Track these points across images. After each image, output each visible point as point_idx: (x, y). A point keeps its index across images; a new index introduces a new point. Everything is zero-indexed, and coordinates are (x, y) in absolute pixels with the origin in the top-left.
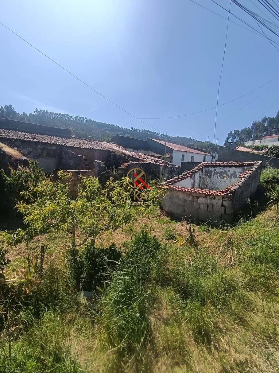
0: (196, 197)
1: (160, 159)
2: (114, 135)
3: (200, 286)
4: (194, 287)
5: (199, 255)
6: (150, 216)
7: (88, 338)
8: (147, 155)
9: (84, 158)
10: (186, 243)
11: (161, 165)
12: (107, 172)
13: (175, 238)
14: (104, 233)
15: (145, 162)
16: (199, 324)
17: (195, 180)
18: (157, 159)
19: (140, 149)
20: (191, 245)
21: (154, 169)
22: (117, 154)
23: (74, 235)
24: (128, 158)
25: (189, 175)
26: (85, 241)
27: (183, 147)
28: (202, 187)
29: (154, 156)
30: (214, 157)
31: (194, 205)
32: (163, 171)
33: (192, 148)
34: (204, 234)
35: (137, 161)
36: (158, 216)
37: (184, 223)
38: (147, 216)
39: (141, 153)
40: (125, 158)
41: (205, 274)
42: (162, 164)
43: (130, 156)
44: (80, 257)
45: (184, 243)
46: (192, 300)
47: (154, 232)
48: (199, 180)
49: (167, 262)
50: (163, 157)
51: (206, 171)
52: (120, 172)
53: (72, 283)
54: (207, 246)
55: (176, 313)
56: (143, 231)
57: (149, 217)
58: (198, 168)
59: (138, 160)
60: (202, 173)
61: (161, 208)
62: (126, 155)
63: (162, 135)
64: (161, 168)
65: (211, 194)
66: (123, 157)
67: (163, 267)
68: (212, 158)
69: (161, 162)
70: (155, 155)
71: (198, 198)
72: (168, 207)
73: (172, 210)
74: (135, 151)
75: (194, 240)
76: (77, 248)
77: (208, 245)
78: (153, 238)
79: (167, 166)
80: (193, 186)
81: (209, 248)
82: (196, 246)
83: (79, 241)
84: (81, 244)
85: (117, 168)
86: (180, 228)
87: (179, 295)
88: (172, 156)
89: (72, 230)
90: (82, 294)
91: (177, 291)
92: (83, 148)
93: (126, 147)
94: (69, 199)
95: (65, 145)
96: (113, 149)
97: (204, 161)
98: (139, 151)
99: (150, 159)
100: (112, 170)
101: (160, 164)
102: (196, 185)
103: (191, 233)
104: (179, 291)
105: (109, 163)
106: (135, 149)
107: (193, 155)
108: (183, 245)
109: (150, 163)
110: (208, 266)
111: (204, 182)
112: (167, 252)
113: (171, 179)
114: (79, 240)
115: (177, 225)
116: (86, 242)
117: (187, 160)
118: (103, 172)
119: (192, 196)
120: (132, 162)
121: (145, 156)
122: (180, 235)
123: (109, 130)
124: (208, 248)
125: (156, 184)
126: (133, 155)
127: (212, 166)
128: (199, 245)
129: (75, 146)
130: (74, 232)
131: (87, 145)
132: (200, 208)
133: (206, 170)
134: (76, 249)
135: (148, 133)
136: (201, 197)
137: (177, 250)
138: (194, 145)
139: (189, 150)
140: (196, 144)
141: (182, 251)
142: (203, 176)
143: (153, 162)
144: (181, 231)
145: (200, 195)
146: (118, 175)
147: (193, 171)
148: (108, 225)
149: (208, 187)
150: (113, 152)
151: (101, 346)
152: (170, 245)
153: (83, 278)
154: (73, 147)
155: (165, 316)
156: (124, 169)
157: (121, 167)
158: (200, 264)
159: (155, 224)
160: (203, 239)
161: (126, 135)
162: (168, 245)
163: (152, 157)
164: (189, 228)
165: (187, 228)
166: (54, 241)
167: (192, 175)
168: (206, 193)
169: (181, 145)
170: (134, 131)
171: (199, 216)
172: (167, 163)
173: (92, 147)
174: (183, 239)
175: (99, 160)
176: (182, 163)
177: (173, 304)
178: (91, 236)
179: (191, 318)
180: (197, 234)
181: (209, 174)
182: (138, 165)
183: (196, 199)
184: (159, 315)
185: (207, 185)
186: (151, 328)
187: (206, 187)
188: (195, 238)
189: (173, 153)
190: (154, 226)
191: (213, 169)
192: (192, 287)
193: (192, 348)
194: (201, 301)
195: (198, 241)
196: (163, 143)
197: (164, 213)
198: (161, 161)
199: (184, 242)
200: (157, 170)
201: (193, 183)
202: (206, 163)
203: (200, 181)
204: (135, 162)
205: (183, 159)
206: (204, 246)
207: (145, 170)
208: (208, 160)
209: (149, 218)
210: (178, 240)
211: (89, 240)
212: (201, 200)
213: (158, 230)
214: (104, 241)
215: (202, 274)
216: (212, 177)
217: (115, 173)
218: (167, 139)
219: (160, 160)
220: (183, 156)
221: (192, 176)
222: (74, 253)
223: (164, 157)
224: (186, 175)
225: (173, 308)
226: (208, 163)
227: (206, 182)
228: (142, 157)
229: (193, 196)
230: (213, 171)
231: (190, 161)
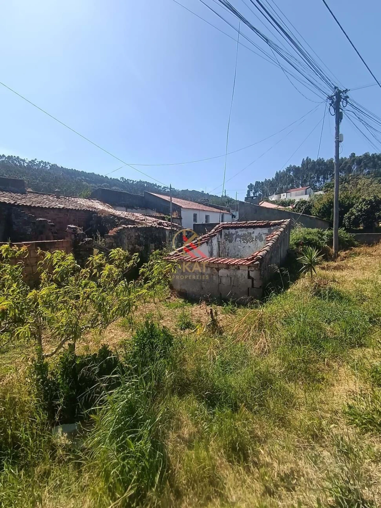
0: (215, 268)
1: (165, 220)
2: (96, 188)
3: (230, 386)
4: (222, 389)
5: (224, 345)
6: (156, 300)
7: (74, 497)
8: (146, 215)
9: (50, 222)
10: (208, 331)
11: (167, 228)
12: (88, 242)
13: (193, 326)
14: (89, 332)
15: (144, 226)
16: (232, 437)
17: (213, 246)
18: (160, 221)
19: (136, 207)
20: (213, 333)
21: (157, 235)
22: (102, 216)
23: (40, 341)
24: (119, 221)
25: (205, 240)
26: (60, 346)
27: (194, 203)
28: (222, 255)
29: (155, 217)
30: (234, 215)
31: (214, 279)
32: (169, 236)
33: (206, 205)
34: (229, 316)
35: (132, 225)
36: (167, 299)
37: (203, 305)
38: (152, 300)
39: (138, 213)
40: (114, 221)
41: (234, 369)
42: (167, 227)
43: (122, 218)
44: (52, 374)
45: (205, 332)
46: (221, 407)
47: (163, 321)
48: (217, 245)
49: (184, 359)
50: (168, 217)
51: (226, 235)
52: (108, 240)
53: (42, 417)
54: (234, 332)
55: (201, 429)
56: (147, 323)
58: (215, 231)
59: (133, 222)
60: (221, 237)
61: (171, 287)
62: (115, 216)
63: (166, 187)
64: (167, 233)
65: (234, 263)
66: (111, 219)
67: (178, 368)
68: (232, 217)
69: (166, 225)
70: (158, 215)
71: (218, 269)
72: (181, 285)
73: (186, 289)
74: (128, 210)
75: (217, 326)
76: (46, 360)
77: (235, 330)
78: (163, 329)
79: (175, 229)
80: (211, 254)
81: (237, 334)
82: (221, 333)
83: (48, 349)
84: (53, 354)
85: (102, 236)
86: (198, 312)
87: (203, 403)
88: (180, 216)
89: (36, 334)
90: (60, 430)
91: (200, 399)
92: (47, 207)
93: (114, 205)
94: (27, 287)
95: (16, 204)
96: (95, 208)
97: (222, 221)
98: (134, 210)
99: (151, 221)
100: (96, 238)
101: (165, 227)
102: (215, 253)
103: (212, 317)
104: (203, 398)
105: (90, 228)
106: (129, 207)
107: (208, 214)
108: (203, 334)
109: (151, 226)
110: (238, 357)
111: (225, 248)
112: (182, 348)
113: (181, 247)
114: (49, 347)
115: (194, 309)
116: (62, 349)
117: (201, 220)
118: (81, 243)
119: (210, 268)
120: (125, 226)
121: (144, 218)
122: (199, 321)
123: (87, 181)
124: (235, 334)
125: (161, 254)
126: (126, 216)
127: (232, 228)
128: (224, 332)
129: (33, 205)
130: (40, 336)
131: (54, 203)
132: (222, 282)
133: (226, 232)
134: (44, 362)
135: (146, 185)
136: (222, 268)
137: (196, 343)
138: (208, 201)
139: (201, 207)
140: (210, 200)
141: (203, 343)
142: (223, 240)
143: (155, 225)
144: (200, 316)
145: (220, 266)
146: (106, 244)
147: (209, 235)
148: (95, 319)
149: (230, 255)
150: (95, 212)
151: (96, 503)
152: (187, 337)
153: (59, 405)
154: (30, 206)
155: (187, 436)
156: (114, 237)
157: (109, 234)
158: (227, 355)
159: (164, 311)
160: (228, 323)
161: (114, 188)
162: (183, 337)
163: (154, 218)
164: (209, 311)
165: (207, 311)
166: (7, 355)
167: (208, 239)
168: (228, 263)
169: (191, 201)
170: (125, 183)
171: (221, 294)
172: (174, 226)
173: (62, 206)
174: (203, 326)
175: (74, 225)
176: (194, 225)
177: (196, 417)
178: (69, 339)
179: (221, 431)
180: (220, 317)
181: (229, 239)
182: (133, 230)
183: (216, 271)
184: (179, 436)
185: (228, 253)
186: (169, 458)
187: (228, 255)
188: (219, 323)
189: (182, 212)
190: (162, 312)
191: (233, 231)
192: (219, 390)
193: (225, 471)
194: (232, 407)
195: (223, 327)
196: (167, 198)
197: (175, 294)
198: (166, 223)
199: (205, 330)
200: (162, 235)
201: (210, 249)
202: (225, 224)
203: (219, 247)
204: (130, 226)
205: (195, 220)
206: (230, 333)
207: (145, 237)
208: (228, 220)
209: (155, 303)
210: (197, 329)
211: (66, 346)
212: (222, 272)
213: (168, 318)
214: (91, 343)
215: (231, 369)
216: (234, 241)
217: (100, 243)
218: (173, 193)
219: (165, 222)
220: (195, 216)
221: (208, 241)
222: (41, 369)
223: (170, 217)
224: (201, 240)
225: (196, 424)
226: (227, 224)
227: (227, 248)
228: (139, 218)
229: (212, 268)
230: (234, 234)
231: (204, 223)
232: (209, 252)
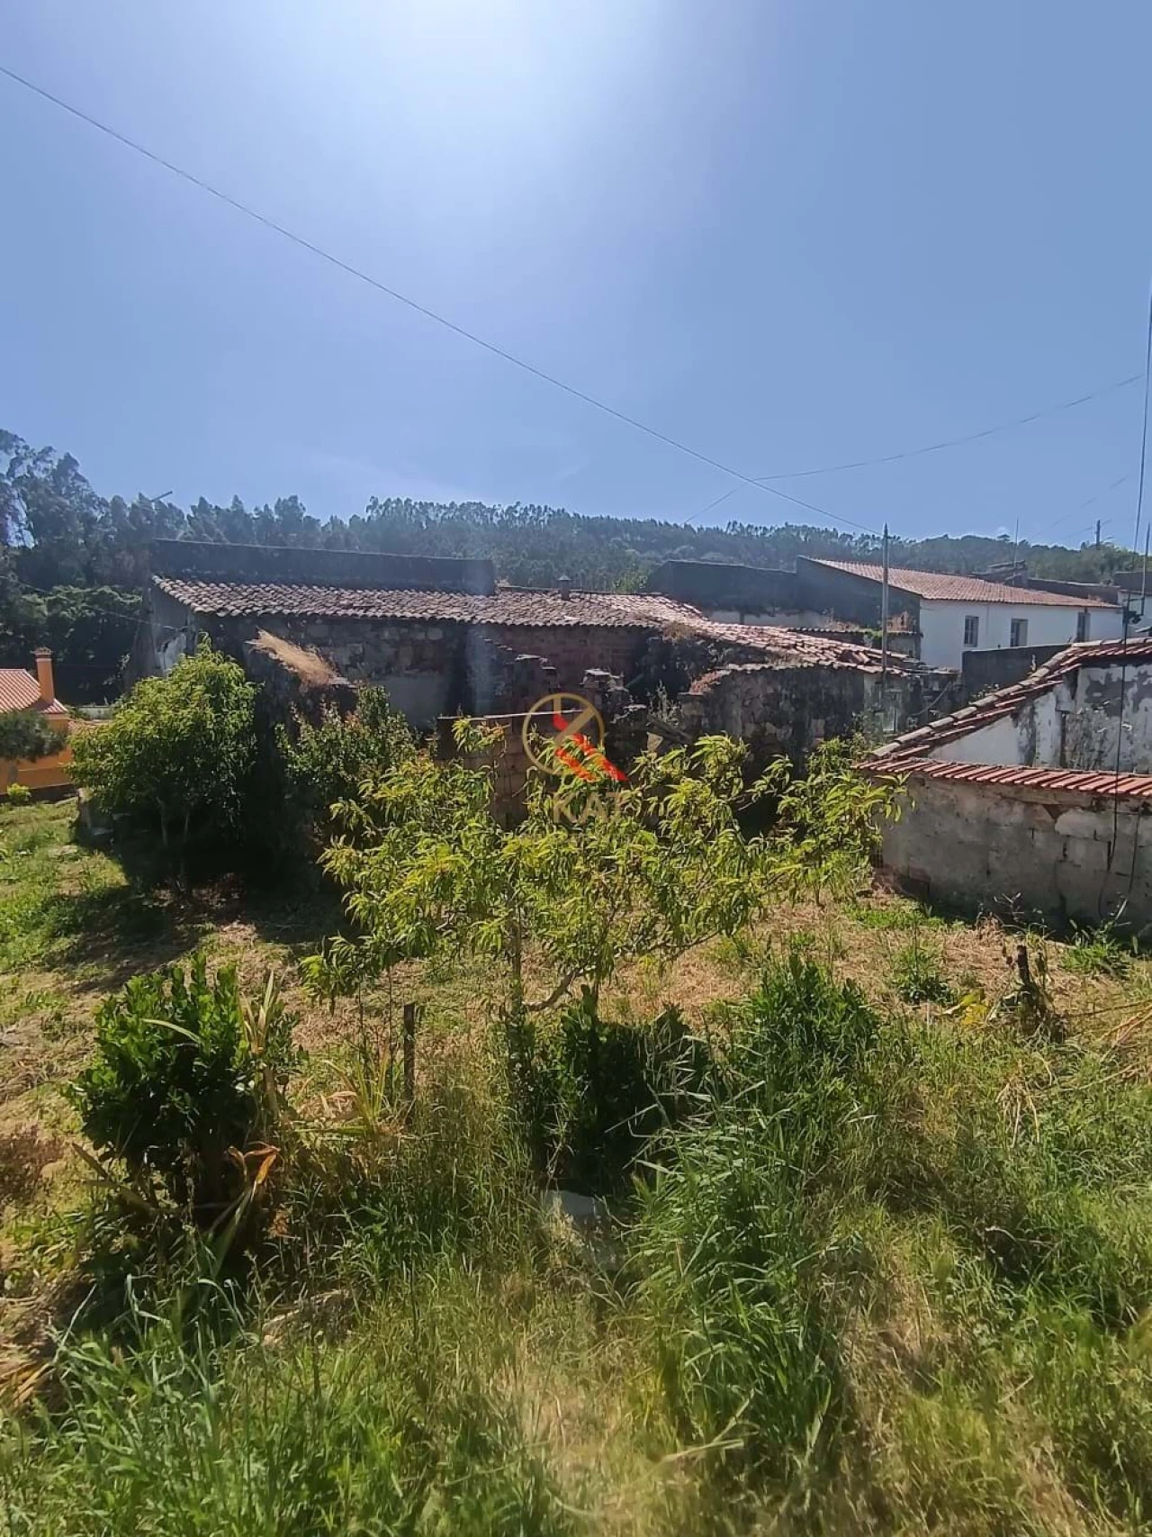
0: (1045, 806)
1: (863, 645)
2: (657, 561)
3: (1090, 1231)
4: (1054, 1231)
5: (1072, 1081)
6: (825, 895)
7: (586, 1384)
8: (801, 632)
9: (545, 664)
10: (1004, 1021)
11: (867, 669)
12: (636, 716)
13: (949, 996)
14: (630, 964)
15: (793, 664)
16: (1093, 1411)
17: (1039, 729)
18: (846, 646)
19: (770, 609)
20: (1027, 1031)
21: (835, 692)
22: (674, 640)
23: (518, 965)
24: (720, 651)
25: (1006, 706)
26: (562, 989)
27: (969, 581)
28: (1076, 761)
29: (830, 635)
30: (1133, 614)
31: (1038, 844)
32: (875, 694)
33: (1018, 583)
34: (1094, 982)
35: (758, 663)
36: (859, 894)
37: (990, 927)
38: (811, 895)
39: (776, 625)
40: (704, 652)
41: (1109, 1175)
42: (869, 664)
43: (728, 644)
44: (543, 1055)
45: (993, 1021)
46: (1049, 1290)
47: (844, 963)
48: (1056, 727)
49: (914, 1100)
50: (874, 633)
51: (1095, 686)
52: (686, 710)
53: (520, 1157)
54: (1114, 1043)
55: (967, 1341)
56: (794, 960)
57: (821, 898)
58: (1050, 673)
59: (760, 655)
60: (1073, 697)
61: (876, 861)
62: (708, 639)
63: (868, 537)
64: (868, 685)
65: (1128, 791)
66: (699, 648)
67: (893, 1121)
68: (1126, 621)
69: (867, 659)
70: (838, 628)
71: (1055, 811)
72: (909, 856)
73: (928, 869)
74: (748, 618)
75: (1043, 1009)
76: (530, 1017)
77: (1119, 1036)
78: (845, 990)
79: (897, 672)
80: (1030, 756)
81: (1128, 1050)
82: (1058, 1037)
83: (537, 991)
84: (545, 1005)
85: (672, 697)
86: (968, 951)
87: (977, 1258)
88: (916, 628)
89: (512, 947)
90: (557, 1202)
91: (970, 1242)
92: (541, 624)
93: (707, 607)
94: (495, 828)
95: (475, 622)
96: (656, 620)
97: (1080, 638)
98: (765, 617)
99: (815, 650)
100: (655, 704)
101: (861, 667)
102: (1046, 750)
103: (1025, 974)
104: (978, 1241)
105: (641, 676)
106: (748, 609)
107: (1019, 614)
108: (987, 1030)
109: (817, 664)
110: (1127, 1137)
111: (1087, 735)
112: (909, 1059)
113: (915, 729)
114: (535, 986)
115: (953, 938)
116: (565, 998)
117: (995, 637)
118: (618, 717)
119: (1023, 806)
120: (736, 667)
121: (793, 639)
122: (970, 983)
123: (633, 544)
124: (1121, 1052)
125: (845, 754)
126: (739, 638)
127: (1124, 660)
128: (1070, 1035)
129: (509, 623)
130: (518, 955)
131: (556, 612)
132: (1070, 859)
133: (1095, 679)
134: (527, 1023)
135: (803, 538)
136: (1073, 806)
137: (961, 1052)
138: (1025, 568)
139: (997, 591)
140: (1033, 563)
141: (985, 1059)
142: (1081, 707)
143: (829, 659)
144: (977, 965)
145: (1065, 798)
146: (681, 721)
147: (1024, 687)
148: (648, 932)
149: (1108, 761)
150: (654, 632)
151: (638, 1423)
152: (925, 1026)
153: (557, 1138)
154: (504, 624)
155: (914, 1347)
156: (704, 700)
157: (691, 692)
158: (1079, 1119)
159: (849, 931)
160: (1090, 1006)
161: (708, 556)
162: (912, 1027)
163: (825, 640)
164: (1015, 954)
165: (1004, 951)
166: (449, 988)
167: (1022, 705)
168: (1101, 790)
169: (958, 573)
170: (742, 537)
171: (1063, 899)
172: (892, 662)
173: (573, 620)
174: (986, 1001)
175: (602, 669)
176: (966, 655)
177: (950, 1297)
178: (584, 974)
179: (1044, 1376)
180: (1055, 980)
181: (1111, 699)
182: (761, 679)
183: (1046, 816)
184: (886, 1337)
185: (1101, 752)
186: (851, 1391)
187: (1099, 761)
188: (1051, 1000)
189: (922, 612)
190: (844, 936)
191: (1131, 672)
192: (1041, 1230)
193: (1057, 1520)
194: (1095, 1305)
195: (1066, 1015)
196: (872, 572)
197: (887, 881)
198: (864, 652)
199: (994, 1016)
200: (848, 693)
201: (1025, 743)
202: (1093, 648)
203: (1064, 731)
204: (749, 667)
205: (970, 637)
206: (1099, 1042)
207: (797, 700)
208: (1105, 631)
209: (819, 905)
210: (963, 1008)
211: (575, 988)
212: (1071, 821)
213: (862, 956)
214: (634, 995)
215: (1095, 1172)
216: (1127, 709)
217: (666, 718)
218: (892, 553)
219: (863, 648)
220: (971, 624)
221: (1020, 709)
222: (520, 1037)
223: (880, 633)
224: (991, 706)
225: (950, 1319)
226: (1101, 647)
227: (1096, 736)
228: (780, 641)
229: (1029, 804)
230: (1131, 684)
231: (1006, 646)
232: (1022, 750)
